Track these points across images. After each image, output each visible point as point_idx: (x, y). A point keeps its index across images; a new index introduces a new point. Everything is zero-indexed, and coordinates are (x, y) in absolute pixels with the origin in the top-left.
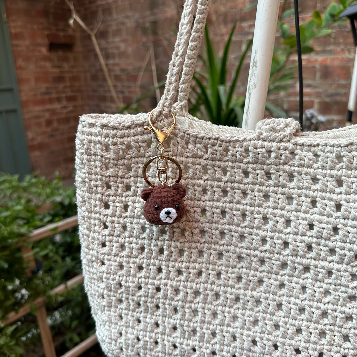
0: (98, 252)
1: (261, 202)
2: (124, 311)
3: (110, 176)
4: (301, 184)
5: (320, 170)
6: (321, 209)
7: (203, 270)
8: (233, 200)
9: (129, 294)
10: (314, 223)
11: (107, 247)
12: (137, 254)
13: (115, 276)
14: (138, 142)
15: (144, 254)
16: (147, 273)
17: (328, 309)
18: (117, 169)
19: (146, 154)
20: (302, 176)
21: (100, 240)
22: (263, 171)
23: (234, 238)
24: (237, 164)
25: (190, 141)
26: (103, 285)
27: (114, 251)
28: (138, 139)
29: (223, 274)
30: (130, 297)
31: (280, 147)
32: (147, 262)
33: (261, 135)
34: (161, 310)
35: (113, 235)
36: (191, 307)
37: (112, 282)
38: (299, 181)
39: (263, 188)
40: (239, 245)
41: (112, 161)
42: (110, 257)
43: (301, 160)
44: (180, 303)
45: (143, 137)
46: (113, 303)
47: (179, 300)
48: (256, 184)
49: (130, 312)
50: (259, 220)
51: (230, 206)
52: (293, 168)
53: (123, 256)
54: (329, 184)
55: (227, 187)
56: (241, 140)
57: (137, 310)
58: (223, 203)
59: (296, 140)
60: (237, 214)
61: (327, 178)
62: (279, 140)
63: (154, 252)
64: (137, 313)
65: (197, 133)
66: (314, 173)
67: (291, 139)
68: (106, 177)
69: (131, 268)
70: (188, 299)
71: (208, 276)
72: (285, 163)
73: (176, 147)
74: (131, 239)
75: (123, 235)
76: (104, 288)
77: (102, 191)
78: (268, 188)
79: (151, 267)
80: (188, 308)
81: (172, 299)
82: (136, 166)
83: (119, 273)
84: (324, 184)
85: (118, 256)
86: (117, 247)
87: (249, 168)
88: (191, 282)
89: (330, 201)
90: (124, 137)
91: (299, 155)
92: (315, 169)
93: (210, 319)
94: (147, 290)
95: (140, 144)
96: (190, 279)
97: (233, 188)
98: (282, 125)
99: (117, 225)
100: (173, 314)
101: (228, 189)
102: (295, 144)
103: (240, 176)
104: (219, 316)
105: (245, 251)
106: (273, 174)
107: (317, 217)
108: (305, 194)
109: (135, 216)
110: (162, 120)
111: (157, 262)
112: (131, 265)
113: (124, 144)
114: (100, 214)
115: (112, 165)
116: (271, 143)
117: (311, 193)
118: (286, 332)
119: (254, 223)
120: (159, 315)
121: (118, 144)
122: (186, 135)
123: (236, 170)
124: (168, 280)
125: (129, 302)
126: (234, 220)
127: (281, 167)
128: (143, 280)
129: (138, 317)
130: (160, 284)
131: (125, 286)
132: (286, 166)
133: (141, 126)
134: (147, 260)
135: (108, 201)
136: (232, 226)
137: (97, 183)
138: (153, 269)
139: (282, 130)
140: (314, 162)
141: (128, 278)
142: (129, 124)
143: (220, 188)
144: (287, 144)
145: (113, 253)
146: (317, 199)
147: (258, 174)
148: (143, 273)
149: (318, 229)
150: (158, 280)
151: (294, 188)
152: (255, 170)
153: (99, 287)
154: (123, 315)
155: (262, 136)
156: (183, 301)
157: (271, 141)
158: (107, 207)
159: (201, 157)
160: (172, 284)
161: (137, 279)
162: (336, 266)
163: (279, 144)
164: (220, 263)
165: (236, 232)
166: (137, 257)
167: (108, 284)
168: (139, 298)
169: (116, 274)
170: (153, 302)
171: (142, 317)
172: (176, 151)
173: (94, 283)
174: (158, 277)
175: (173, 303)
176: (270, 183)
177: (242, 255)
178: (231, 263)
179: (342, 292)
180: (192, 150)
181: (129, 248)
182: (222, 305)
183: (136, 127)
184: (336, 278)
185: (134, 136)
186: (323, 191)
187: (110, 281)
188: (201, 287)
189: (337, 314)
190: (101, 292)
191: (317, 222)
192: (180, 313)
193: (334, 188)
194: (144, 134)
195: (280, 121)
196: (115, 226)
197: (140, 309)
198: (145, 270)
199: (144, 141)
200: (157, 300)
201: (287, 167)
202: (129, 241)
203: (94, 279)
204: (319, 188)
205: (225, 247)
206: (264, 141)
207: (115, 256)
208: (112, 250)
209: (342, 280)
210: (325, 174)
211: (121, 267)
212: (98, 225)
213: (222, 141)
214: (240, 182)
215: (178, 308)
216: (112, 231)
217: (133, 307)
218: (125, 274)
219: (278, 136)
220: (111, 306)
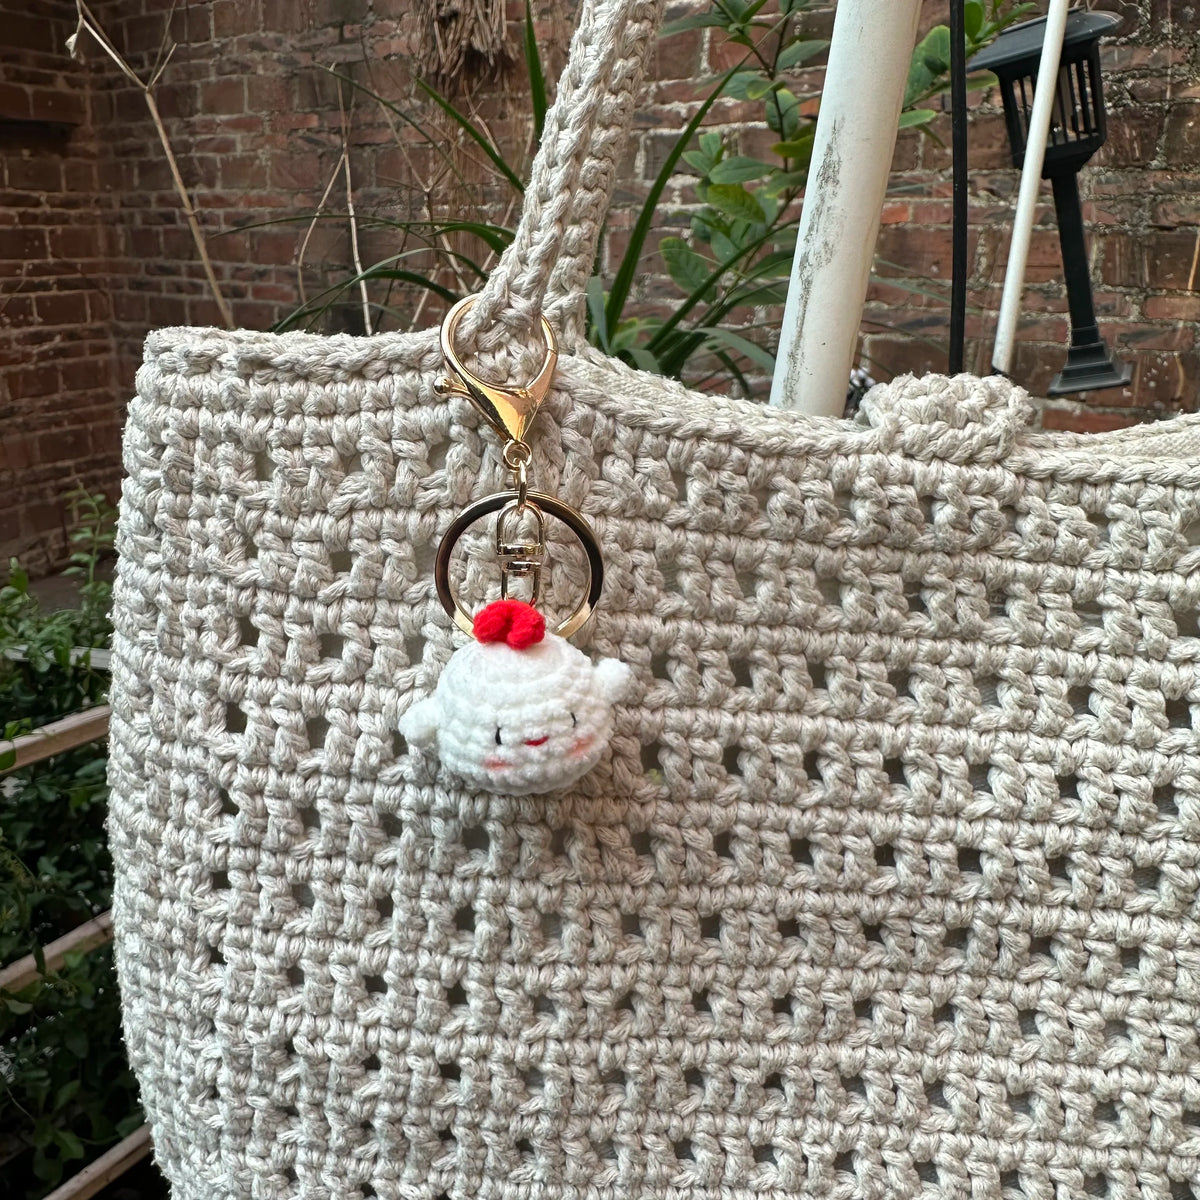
0: (195, 912)
1: (885, 701)
2: (302, 1155)
3: (255, 586)
4: (1039, 627)
5: (1114, 574)
6: (1115, 721)
7: (642, 988)
8: (775, 698)
9: (324, 1088)
10: (1083, 773)
11: (234, 891)
12: (360, 925)
13: (266, 1012)
14: (388, 440)
15: (391, 931)
16: (403, 1006)
17: (1122, 1089)
18: (287, 558)
19: (421, 494)
20: (1043, 595)
21: (205, 861)
22: (897, 578)
23: (768, 852)
24: (804, 548)
25: (616, 445)
26: (214, 1047)
27: (265, 910)
28: (390, 424)
29: (719, 995)
30: (331, 1101)
31: (969, 483)
32: (400, 963)
33: (899, 430)
34: (461, 1150)
35: (257, 846)
36: (587, 1133)
37: (255, 1038)
38: (1031, 614)
39: (895, 646)
40: (789, 879)
41: (269, 518)
42: (246, 933)
43: (1045, 534)
44: (545, 1123)
45: (412, 415)
46: (257, 1123)
47: (537, 1114)
48: (869, 629)
49: (331, 1160)
50: (873, 771)
51: (762, 723)
52: (1009, 566)
53: (303, 933)
54: (1146, 624)
55: (753, 646)
56: (825, 446)
57: (358, 1151)
58: (735, 714)
59: (1027, 459)
60: (790, 756)
61: (1139, 602)
62: (966, 455)
63: (431, 924)
64: (359, 1160)
65: (647, 411)
66: (1092, 584)
67: (1008, 452)
68: (242, 588)
69: (333, 981)
70: (579, 1105)
71: (659, 1009)
72: (984, 547)
73: (555, 470)
74: (338, 864)
75: (302, 846)
76: (219, 1060)
77: (220, 651)
78: (910, 646)
79: (420, 984)
80: (576, 1138)
81: (511, 1110)
82: (374, 549)
83: (282, 1003)
84: (1127, 627)
85: (279, 929)
86: (275, 895)
87: (849, 564)
88: (587, 1040)
89: (1148, 689)
90: (333, 414)
91: (1040, 516)
92: (1093, 571)
93: (665, 1169)
94: (404, 1077)
95: (396, 444)
96: (583, 1031)
97: (775, 650)
98: (976, 399)
99: (273, 806)
100: (514, 1165)
101: (758, 654)
102: (1024, 473)
103: (807, 599)
104: (701, 1155)
105: (811, 898)
106: (936, 587)
107: (1097, 749)
108: (1053, 663)
109: (355, 770)
110: (499, 346)
111: (446, 966)
112: (335, 971)
113: (331, 444)
114: (206, 750)
115: (270, 536)
116: (935, 465)
117: (1074, 660)
118: (964, 1190)
119: (855, 787)
120: (454, 1169)
121: (306, 441)
122: (599, 415)
123: (794, 575)
124: (492, 1034)
125: (324, 1119)
126: (774, 781)
127: (969, 560)
128: (386, 1034)
129: (362, 1177)
130: (459, 1055)
131: (307, 1058)
132: (984, 556)
133: (409, 368)
134: (403, 953)
135: (241, 695)
136: (762, 806)
137: (204, 613)
138: (430, 994)
139: (976, 416)
140: (1091, 543)
141: (321, 1024)
142: (356, 356)
143: (725, 648)
144: (996, 473)
145: (258, 918)
146: (1097, 683)
147: (875, 590)
148: (384, 1007)
149: (1102, 795)
150: (449, 1038)
151: (1007, 643)
152: (868, 569)
153: (195, 1053)
154: (299, 1170)
155: (900, 438)
156: (556, 1117)
157: (935, 456)
158: (235, 721)
159: (655, 515)
160: (509, 1053)
161: (358, 1032)
162: (1160, 929)
163: (964, 469)
164: (711, 954)
165: (781, 827)
166: (359, 940)
167: (236, 1044)
168: (367, 1107)
169: (273, 1004)
170: (427, 1122)
171: (381, 1176)
172: (556, 483)
173: (177, 1039)
174: (451, 1026)
175: (514, 1124)
176: (920, 622)
177: (801, 917)
178: (756, 953)
179: (1177, 1023)
180: (624, 485)
181: (327, 900)
182: (711, 1111)
183: (389, 373)
184: (1160, 974)
185: (376, 411)
186: (1121, 651)
187: (247, 1032)
188: (633, 1055)
189: (1154, 1104)
190: (208, 1075)
191: (1096, 771)
192: (542, 1160)
193: (1166, 639)
194: (418, 404)
195: (968, 385)
196: (265, 808)
197: (373, 1147)
198: (391, 993)
199: (416, 435)
200: (446, 1116)
201: (989, 563)
202: (327, 872)
203: (178, 1021)
204: (1106, 642)
205: (735, 890)
206: (909, 456)
207: (266, 931)
208: (256, 907)
209: (1181, 980)
210: (1135, 589)
211: (294, 975)
212: (197, 796)
213: (750, 449)
214: (804, 624)
215: (536, 1143)
216: (255, 828)
217: (341, 1141)
218: (307, 1006)
219: (964, 440)
220: (250, 1131)
